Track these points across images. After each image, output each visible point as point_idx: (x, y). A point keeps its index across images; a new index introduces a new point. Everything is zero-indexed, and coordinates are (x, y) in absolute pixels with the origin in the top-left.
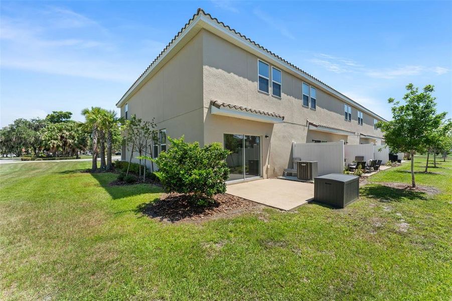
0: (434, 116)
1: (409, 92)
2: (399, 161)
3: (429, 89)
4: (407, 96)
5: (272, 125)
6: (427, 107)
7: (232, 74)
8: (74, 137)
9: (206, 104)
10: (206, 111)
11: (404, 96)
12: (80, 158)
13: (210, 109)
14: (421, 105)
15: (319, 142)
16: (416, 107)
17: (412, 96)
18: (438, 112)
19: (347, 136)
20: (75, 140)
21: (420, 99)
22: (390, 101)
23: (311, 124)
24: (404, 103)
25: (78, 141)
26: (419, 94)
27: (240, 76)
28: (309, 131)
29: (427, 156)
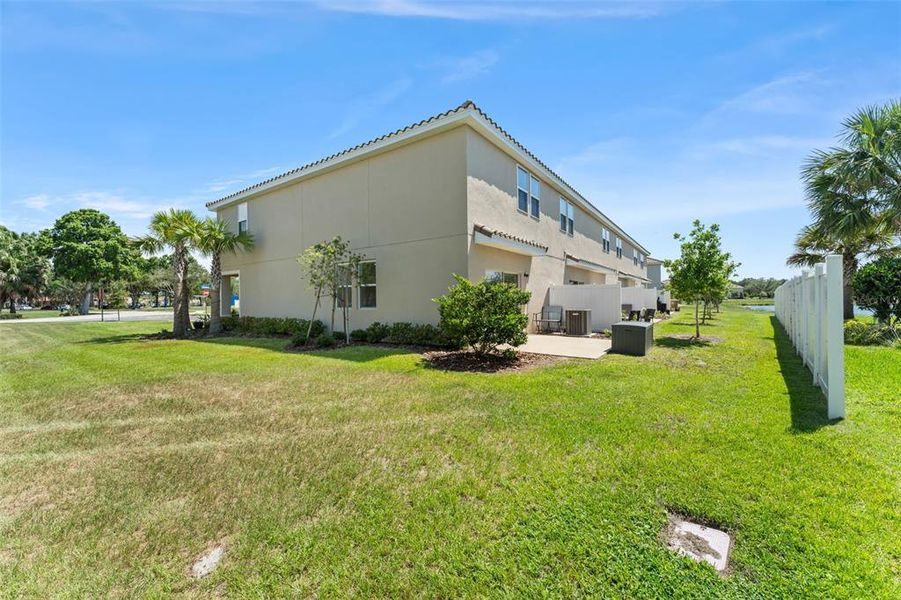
0: (718, 257)
1: (696, 228)
2: (668, 312)
3: (715, 228)
4: (694, 233)
5: (529, 258)
6: (713, 247)
7: (493, 186)
8: (8, 266)
9: (470, 231)
10: (470, 238)
11: (691, 232)
12: (19, 317)
13: (473, 236)
14: (708, 243)
15: (575, 283)
16: (703, 246)
17: (699, 234)
18: (723, 253)
19: (604, 275)
20: (12, 272)
21: (707, 238)
22: (676, 236)
23: (569, 257)
24: (691, 240)
25: (19, 275)
26: (704, 231)
27: (500, 189)
28: (567, 267)
29: (695, 306)
